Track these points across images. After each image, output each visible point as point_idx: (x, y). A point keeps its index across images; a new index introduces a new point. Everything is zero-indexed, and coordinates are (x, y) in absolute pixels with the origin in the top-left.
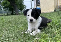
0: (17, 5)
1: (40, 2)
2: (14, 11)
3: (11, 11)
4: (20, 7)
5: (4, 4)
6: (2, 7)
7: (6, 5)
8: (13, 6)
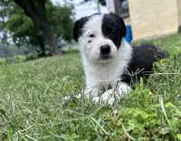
0: (54, 24)
1: (127, 5)
2: (47, 46)
3: (37, 45)
4: (63, 31)
5: (14, 26)
6: (8, 35)
7: (19, 29)
8: (43, 28)
